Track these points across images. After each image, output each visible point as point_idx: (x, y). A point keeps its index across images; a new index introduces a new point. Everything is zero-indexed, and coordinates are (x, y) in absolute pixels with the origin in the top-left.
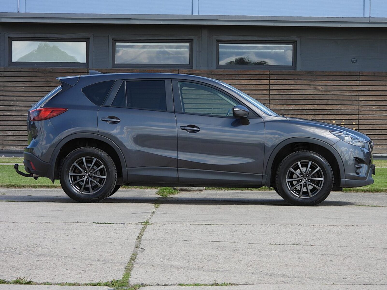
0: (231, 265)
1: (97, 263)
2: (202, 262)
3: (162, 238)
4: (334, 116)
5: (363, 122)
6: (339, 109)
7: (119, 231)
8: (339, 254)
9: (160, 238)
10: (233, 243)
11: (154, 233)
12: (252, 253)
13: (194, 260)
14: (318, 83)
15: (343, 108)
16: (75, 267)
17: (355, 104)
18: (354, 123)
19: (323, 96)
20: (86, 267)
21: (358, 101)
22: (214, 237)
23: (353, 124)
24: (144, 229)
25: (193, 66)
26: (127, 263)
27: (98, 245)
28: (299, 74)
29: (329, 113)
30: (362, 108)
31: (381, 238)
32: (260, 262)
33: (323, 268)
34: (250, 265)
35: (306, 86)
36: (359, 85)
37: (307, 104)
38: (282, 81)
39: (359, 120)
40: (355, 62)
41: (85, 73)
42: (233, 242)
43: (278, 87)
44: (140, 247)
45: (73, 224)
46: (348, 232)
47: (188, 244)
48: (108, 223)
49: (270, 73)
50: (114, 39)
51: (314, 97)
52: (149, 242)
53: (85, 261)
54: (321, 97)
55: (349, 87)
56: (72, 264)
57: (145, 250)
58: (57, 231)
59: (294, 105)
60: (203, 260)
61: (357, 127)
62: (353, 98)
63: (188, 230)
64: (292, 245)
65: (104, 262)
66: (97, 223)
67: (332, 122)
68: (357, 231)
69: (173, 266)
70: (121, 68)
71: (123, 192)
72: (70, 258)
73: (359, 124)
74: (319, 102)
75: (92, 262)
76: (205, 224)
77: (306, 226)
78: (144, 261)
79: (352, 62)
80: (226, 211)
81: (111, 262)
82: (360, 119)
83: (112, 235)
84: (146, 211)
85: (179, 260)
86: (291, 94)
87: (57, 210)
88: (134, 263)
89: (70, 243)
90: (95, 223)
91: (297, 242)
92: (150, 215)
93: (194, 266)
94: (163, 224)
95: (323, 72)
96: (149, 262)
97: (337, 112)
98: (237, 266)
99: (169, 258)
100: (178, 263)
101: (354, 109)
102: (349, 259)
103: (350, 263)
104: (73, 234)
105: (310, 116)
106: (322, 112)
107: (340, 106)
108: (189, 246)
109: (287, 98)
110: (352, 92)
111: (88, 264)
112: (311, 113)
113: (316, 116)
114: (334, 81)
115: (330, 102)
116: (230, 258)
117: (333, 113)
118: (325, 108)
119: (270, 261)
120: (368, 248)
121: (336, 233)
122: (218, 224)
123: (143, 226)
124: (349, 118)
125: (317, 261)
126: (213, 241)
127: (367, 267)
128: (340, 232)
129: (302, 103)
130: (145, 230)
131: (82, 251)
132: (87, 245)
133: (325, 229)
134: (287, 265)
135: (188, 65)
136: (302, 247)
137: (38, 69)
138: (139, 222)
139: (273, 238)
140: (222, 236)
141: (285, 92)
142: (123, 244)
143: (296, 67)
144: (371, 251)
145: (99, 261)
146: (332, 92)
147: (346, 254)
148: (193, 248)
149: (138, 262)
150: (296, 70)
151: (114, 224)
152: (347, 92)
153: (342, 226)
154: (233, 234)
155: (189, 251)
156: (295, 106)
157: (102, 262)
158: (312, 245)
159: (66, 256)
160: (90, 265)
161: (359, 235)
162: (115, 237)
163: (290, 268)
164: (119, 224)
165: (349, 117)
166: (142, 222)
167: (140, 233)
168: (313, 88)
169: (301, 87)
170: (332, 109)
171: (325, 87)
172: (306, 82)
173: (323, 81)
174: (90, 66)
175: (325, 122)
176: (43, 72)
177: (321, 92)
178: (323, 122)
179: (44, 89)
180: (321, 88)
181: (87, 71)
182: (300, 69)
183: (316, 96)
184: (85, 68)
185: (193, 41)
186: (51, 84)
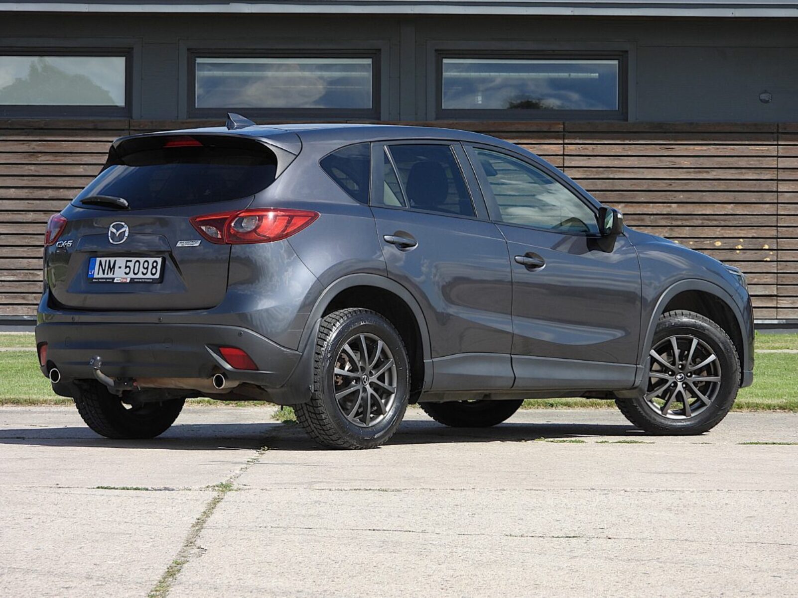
0: (402, 588)
1: (83, 584)
2: (336, 580)
3: (253, 522)
4: (719, 229)
5: (788, 243)
6: (729, 213)
7: (154, 508)
8: (668, 559)
9: (250, 522)
10: (421, 534)
11: (238, 511)
12: (462, 557)
13: (318, 576)
14: (679, 150)
15: (740, 210)
16: (28, 593)
17: (768, 201)
18: (766, 247)
19: (691, 183)
20: (54, 593)
21: (776, 194)
22: (378, 521)
23: (764, 248)
24: (216, 501)
25: (380, 113)
26: (155, 582)
27: (97, 541)
28: (634, 130)
29: (706, 223)
30: (785, 209)
31: (780, 519)
32: (474, 578)
33: (624, 591)
34: (448, 586)
35: (652, 158)
36: (778, 157)
37: (654, 201)
38: (593, 146)
39: (777, 238)
40: (767, 102)
41: (123, 130)
42: (422, 532)
43: (584, 162)
44: (195, 545)
45: (48, 490)
46: (702, 506)
47: (314, 537)
48: (135, 487)
49: (564, 128)
50: (191, 49)
51: (671, 185)
52: (219, 533)
53: (57, 579)
54: (686, 184)
55: (754, 161)
56: (23, 587)
57: (207, 551)
58: (7, 508)
59: (623, 205)
60: (339, 575)
61: (772, 255)
62: (764, 186)
63: (319, 504)
64: (563, 537)
65: (102, 581)
66: (105, 488)
67: (713, 244)
68: (727, 504)
69: (264, 589)
70: (209, 119)
71: (194, 414)
72: (22, 572)
73: (777, 250)
74: (681, 197)
75: (71, 581)
76: (367, 490)
77: (606, 491)
78: (197, 579)
79: (761, 100)
80: (427, 457)
81: (119, 580)
82: (780, 236)
83: (137, 515)
84: (235, 460)
85: (281, 574)
86: (616, 177)
87: (21, 459)
88: (172, 584)
89: (31, 537)
90: (102, 488)
91: (575, 531)
92: (242, 469)
93: (315, 590)
94: (266, 490)
95: (691, 124)
96: (209, 581)
97: (725, 220)
98: (416, 590)
99: (259, 570)
100: (276, 584)
101: (766, 213)
102: (689, 569)
103: (690, 580)
104: (43, 515)
105: (660, 229)
106: (690, 221)
107: (732, 205)
108: (315, 541)
109: (606, 187)
110: (761, 173)
111: (62, 585)
112: (663, 223)
113: (676, 229)
114: (718, 147)
115: (708, 197)
116: (406, 570)
117: (715, 223)
118: (698, 211)
119: (499, 577)
120: (742, 544)
121: (675, 509)
122: (398, 488)
123: (215, 494)
124: (755, 235)
125: (613, 575)
126: (374, 530)
127: (728, 590)
128: (685, 506)
129: (643, 200)
130: (218, 505)
131: (55, 554)
132: (69, 541)
133: (650, 498)
134: (537, 586)
135: (369, 109)
136: (586, 543)
137: (10, 122)
138: (207, 485)
139: (520, 522)
140: (399, 517)
141: (602, 173)
142: (158, 539)
143: (627, 113)
144: (748, 551)
145: (89, 578)
146: (714, 173)
147: (687, 558)
148: (324, 545)
149: (184, 579)
150: (627, 121)
151: (147, 490)
152: (748, 173)
153: (692, 492)
154: (426, 512)
155: (311, 552)
156: (626, 206)
157: (97, 581)
158: (609, 538)
159: (14, 568)
160: (67, 588)
161: (729, 514)
162: (142, 520)
163: (545, 593)
164: (161, 490)
165: (755, 233)
166: (214, 484)
167: (205, 513)
168: (668, 164)
169: (640, 160)
170: (713, 213)
171: (696, 161)
172: (651, 149)
173: (692, 147)
174: (136, 113)
175: (695, 243)
176: (23, 129)
177: (688, 172)
178: (691, 243)
179: (26, 170)
180: (685, 162)
181: (127, 127)
182: (637, 119)
183: (674, 183)
184: (122, 119)
185: (380, 54)
186: (42, 159)
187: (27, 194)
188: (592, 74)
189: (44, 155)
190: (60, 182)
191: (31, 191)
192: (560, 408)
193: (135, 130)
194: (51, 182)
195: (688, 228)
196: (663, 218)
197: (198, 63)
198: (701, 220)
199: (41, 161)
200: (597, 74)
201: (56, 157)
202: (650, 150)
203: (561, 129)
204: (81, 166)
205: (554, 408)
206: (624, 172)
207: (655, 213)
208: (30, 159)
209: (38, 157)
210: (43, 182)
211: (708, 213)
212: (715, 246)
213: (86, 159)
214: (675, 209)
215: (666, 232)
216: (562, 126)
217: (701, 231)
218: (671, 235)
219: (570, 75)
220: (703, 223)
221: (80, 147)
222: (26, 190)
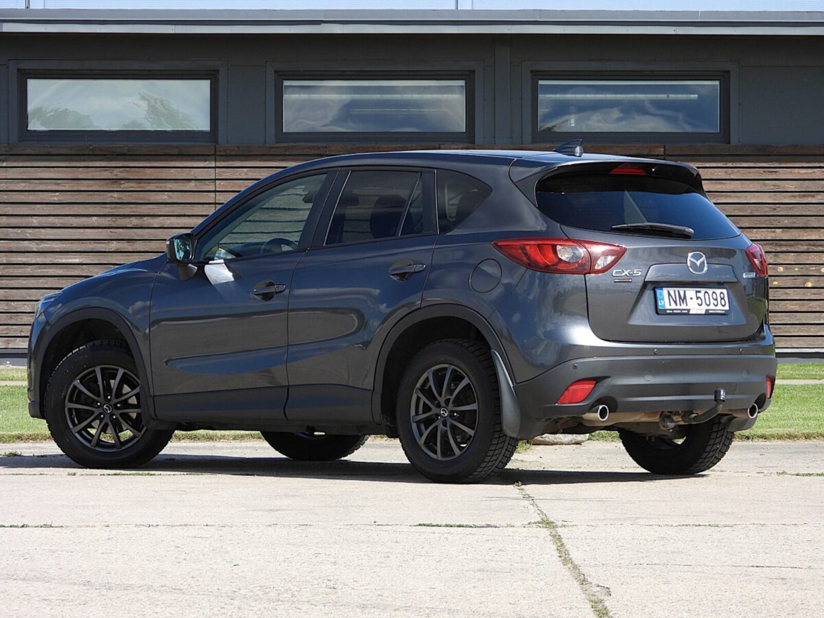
3: (621, 559)
7: (501, 545)
9: (619, 559)
11: (591, 548)
14: (783, 173)
19: (796, 207)
24: (557, 539)
25: (474, 137)
28: (737, 153)
29: (812, 248)
35: (755, 182)
37: (758, 226)
41: (209, 155)
42: (809, 568)
45: (371, 528)
49: (664, 152)
50: (279, 71)
51: (775, 209)
54: (790, 209)
57: (611, 590)
63: (669, 541)
66: (428, 526)
67: (819, 270)
70: (297, 144)
74: (786, 222)
76: (697, 526)
90: (423, 525)
92: (531, 505)
94: (592, 526)
95: (796, 146)
106: (795, 247)
113: (781, 255)
118: (803, 236)
122: (726, 523)
123: (546, 531)
130: (564, 542)
135: (463, 133)
137: (91, 147)
143: (729, 135)
150: (730, 143)
151: (470, 526)
164: (484, 527)
166: (533, 521)
167: (559, 550)
168: (772, 187)
169: (743, 184)
170: (818, 238)
171: (801, 184)
172: (755, 172)
173: (796, 170)
174: (222, 139)
175: (801, 270)
176: (105, 155)
177: (793, 196)
178: (796, 269)
179: (108, 197)
180: (790, 186)
181: (212, 152)
182: (739, 141)
183: (779, 207)
184: (208, 144)
185: (474, 75)
186: (125, 186)
187: (109, 223)
188: (692, 96)
189: (127, 182)
190: (143, 209)
191: (114, 220)
192: (756, 440)
193: (221, 155)
194: (135, 210)
195: (793, 254)
196: (767, 244)
197: (285, 86)
198: (806, 245)
199: (124, 188)
200: (696, 96)
201: (140, 183)
202: (753, 174)
203: (662, 153)
204: (166, 193)
205: (750, 440)
206: (727, 196)
207: (759, 238)
208: (113, 186)
209: (121, 184)
210: (127, 210)
211: (813, 238)
212: (821, 272)
213: (170, 186)
214: (779, 234)
215: (771, 258)
216: (663, 149)
217: (806, 257)
218: (775, 261)
219: (668, 96)
220: (808, 249)
221: (165, 174)
222: (109, 219)
